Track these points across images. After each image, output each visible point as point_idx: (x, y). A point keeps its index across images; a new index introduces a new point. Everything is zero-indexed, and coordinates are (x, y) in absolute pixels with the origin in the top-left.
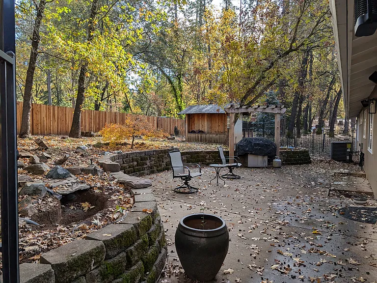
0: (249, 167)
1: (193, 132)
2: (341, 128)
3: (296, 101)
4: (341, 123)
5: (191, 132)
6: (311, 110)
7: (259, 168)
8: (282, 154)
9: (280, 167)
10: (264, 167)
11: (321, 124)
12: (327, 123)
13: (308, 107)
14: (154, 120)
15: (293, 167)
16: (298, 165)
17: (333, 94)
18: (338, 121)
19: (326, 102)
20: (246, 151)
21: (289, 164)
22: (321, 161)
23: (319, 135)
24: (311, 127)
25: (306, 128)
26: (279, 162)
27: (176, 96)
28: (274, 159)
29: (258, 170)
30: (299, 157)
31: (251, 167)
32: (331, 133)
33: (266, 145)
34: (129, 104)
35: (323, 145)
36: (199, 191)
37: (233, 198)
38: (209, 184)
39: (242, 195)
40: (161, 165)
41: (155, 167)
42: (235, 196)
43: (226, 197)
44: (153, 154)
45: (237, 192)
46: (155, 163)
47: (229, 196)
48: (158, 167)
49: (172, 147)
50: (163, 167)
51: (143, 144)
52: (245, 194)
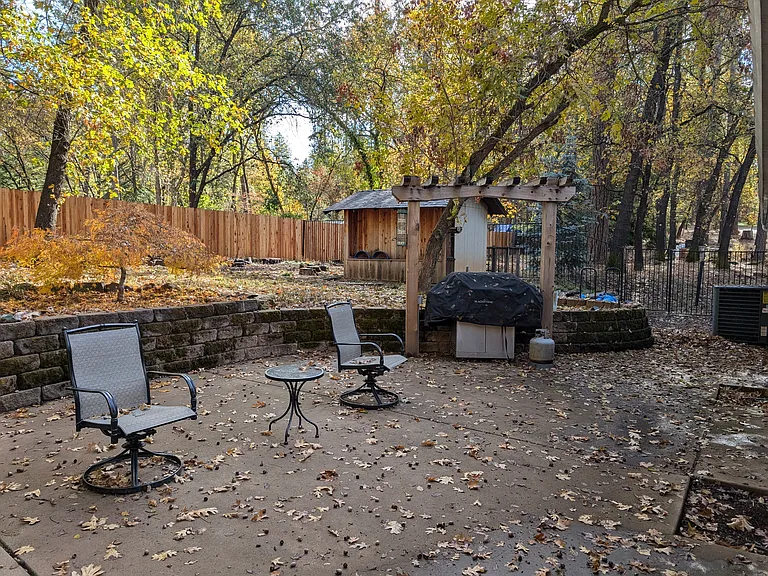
0: (459, 360)
1: (362, 255)
2: (747, 248)
3: (633, 181)
4: (746, 237)
5: (357, 257)
6: (674, 206)
7: (489, 360)
8: (564, 320)
9: (550, 362)
10: (504, 360)
11: (700, 237)
12: (714, 236)
13: (669, 198)
14: (295, 228)
15: (593, 361)
16: (612, 354)
17: (730, 168)
18: (741, 231)
19: (710, 186)
20: (450, 312)
21: (582, 350)
22: (684, 340)
23: (691, 264)
24: (673, 244)
25: (661, 247)
26: (547, 345)
27: (369, 177)
28: (534, 336)
29: (483, 370)
30: (615, 330)
31: (466, 360)
32: (723, 259)
33: (508, 293)
34: (276, 194)
35: (699, 287)
36: (177, 478)
37: (266, 532)
38: (263, 434)
39: (322, 510)
40: (183, 354)
41: (158, 361)
42: (290, 513)
43: (249, 519)
44: (155, 320)
45: (319, 488)
46: (161, 348)
47: (264, 512)
48: (169, 358)
49: (253, 296)
50: (190, 357)
51: (167, 287)
52: (340, 502)
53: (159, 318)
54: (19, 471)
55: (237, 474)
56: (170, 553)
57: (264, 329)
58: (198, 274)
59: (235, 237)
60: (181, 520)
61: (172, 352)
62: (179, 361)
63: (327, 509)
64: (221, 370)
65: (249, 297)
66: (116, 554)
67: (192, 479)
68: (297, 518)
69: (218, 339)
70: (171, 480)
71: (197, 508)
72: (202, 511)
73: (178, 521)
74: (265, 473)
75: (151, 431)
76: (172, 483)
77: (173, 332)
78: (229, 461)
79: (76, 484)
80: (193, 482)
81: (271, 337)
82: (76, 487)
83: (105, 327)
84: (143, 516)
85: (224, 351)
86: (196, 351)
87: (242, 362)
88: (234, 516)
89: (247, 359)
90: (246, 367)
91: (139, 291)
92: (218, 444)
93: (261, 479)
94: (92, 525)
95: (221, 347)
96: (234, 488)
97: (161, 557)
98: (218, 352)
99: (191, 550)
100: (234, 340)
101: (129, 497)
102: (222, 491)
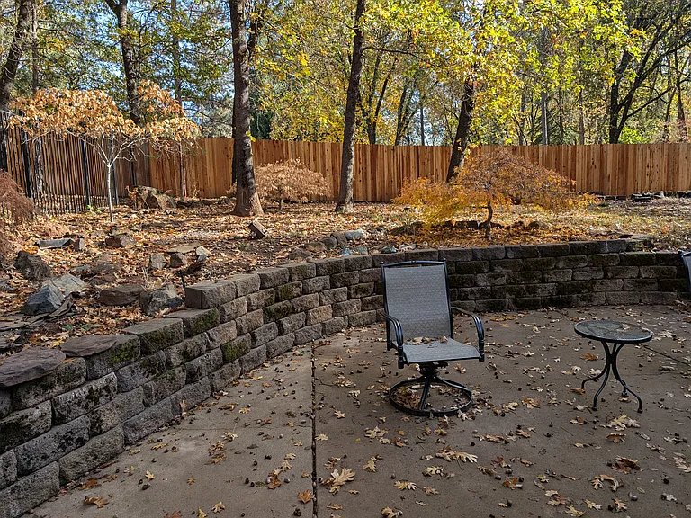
36: (461, 413)
37: (509, 505)
38: (574, 391)
39: (591, 505)
40: (533, 291)
41: (508, 295)
42: (548, 494)
43: (502, 482)
44: (506, 257)
45: (603, 477)
46: (511, 283)
47: (521, 481)
48: (518, 294)
49: (626, 236)
50: (540, 295)
51: (534, 225)
52: (620, 505)
53: (511, 255)
54: (359, 372)
55: (519, 427)
56: (411, 485)
57: (632, 272)
58: (557, 212)
59: (648, 170)
60: (439, 457)
61: (522, 288)
62: (528, 297)
63: (598, 507)
64: (572, 312)
65: (621, 237)
66: (372, 466)
67: (473, 418)
68: (553, 502)
69: (573, 279)
70: (455, 413)
71: (461, 450)
72: (462, 455)
73: (436, 457)
74: (549, 436)
75: (443, 363)
76: (455, 417)
77: (524, 269)
78: (519, 412)
79: (385, 394)
80: (473, 422)
81: (640, 283)
82: (383, 397)
83: (415, 263)
84: (412, 440)
85: (580, 292)
86: (548, 289)
87: (601, 306)
88: (489, 473)
89: (608, 303)
90: (602, 312)
91: (508, 228)
92: (520, 389)
93: (541, 442)
94: (373, 434)
95: (578, 288)
96: (506, 443)
97: (402, 485)
98: (573, 292)
99: (428, 491)
100: (593, 281)
101: (413, 418)
102: (493, 441)
